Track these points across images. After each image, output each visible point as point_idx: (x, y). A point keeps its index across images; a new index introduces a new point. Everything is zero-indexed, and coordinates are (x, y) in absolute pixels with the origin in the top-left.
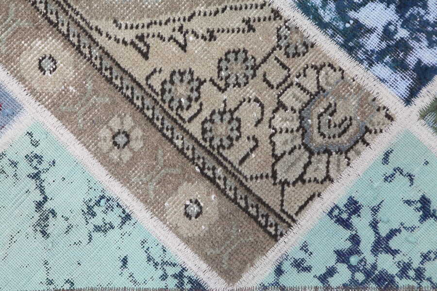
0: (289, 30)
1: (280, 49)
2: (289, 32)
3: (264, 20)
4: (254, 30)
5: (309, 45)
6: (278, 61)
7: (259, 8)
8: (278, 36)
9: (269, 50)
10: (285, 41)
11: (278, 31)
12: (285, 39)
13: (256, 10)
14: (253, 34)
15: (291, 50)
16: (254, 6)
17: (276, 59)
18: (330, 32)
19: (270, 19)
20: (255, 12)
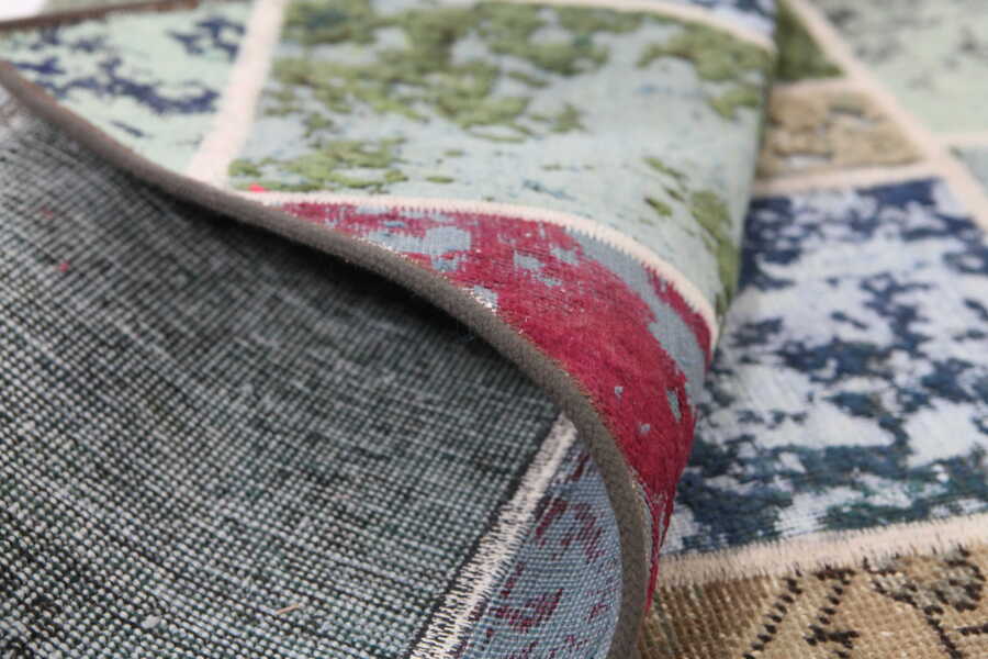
0: (893, 572)
1: (940, 611)
2: (899, 575)
3: (836, 602)
4: (854, 634)
5: (960, 557)
6: (975, 631)
7: (794, 596)
8: (897, 598)
9: (930, 634)
10: (921, 593)
11: (883, 592)
12: (913, 589)
13: (797, 604)
14: (861, 640)
15: (957, 595)
16: (782, 602)
17: (965, 632)
18: (939, 510)
19: (839, 591)
20: (800, 609)
